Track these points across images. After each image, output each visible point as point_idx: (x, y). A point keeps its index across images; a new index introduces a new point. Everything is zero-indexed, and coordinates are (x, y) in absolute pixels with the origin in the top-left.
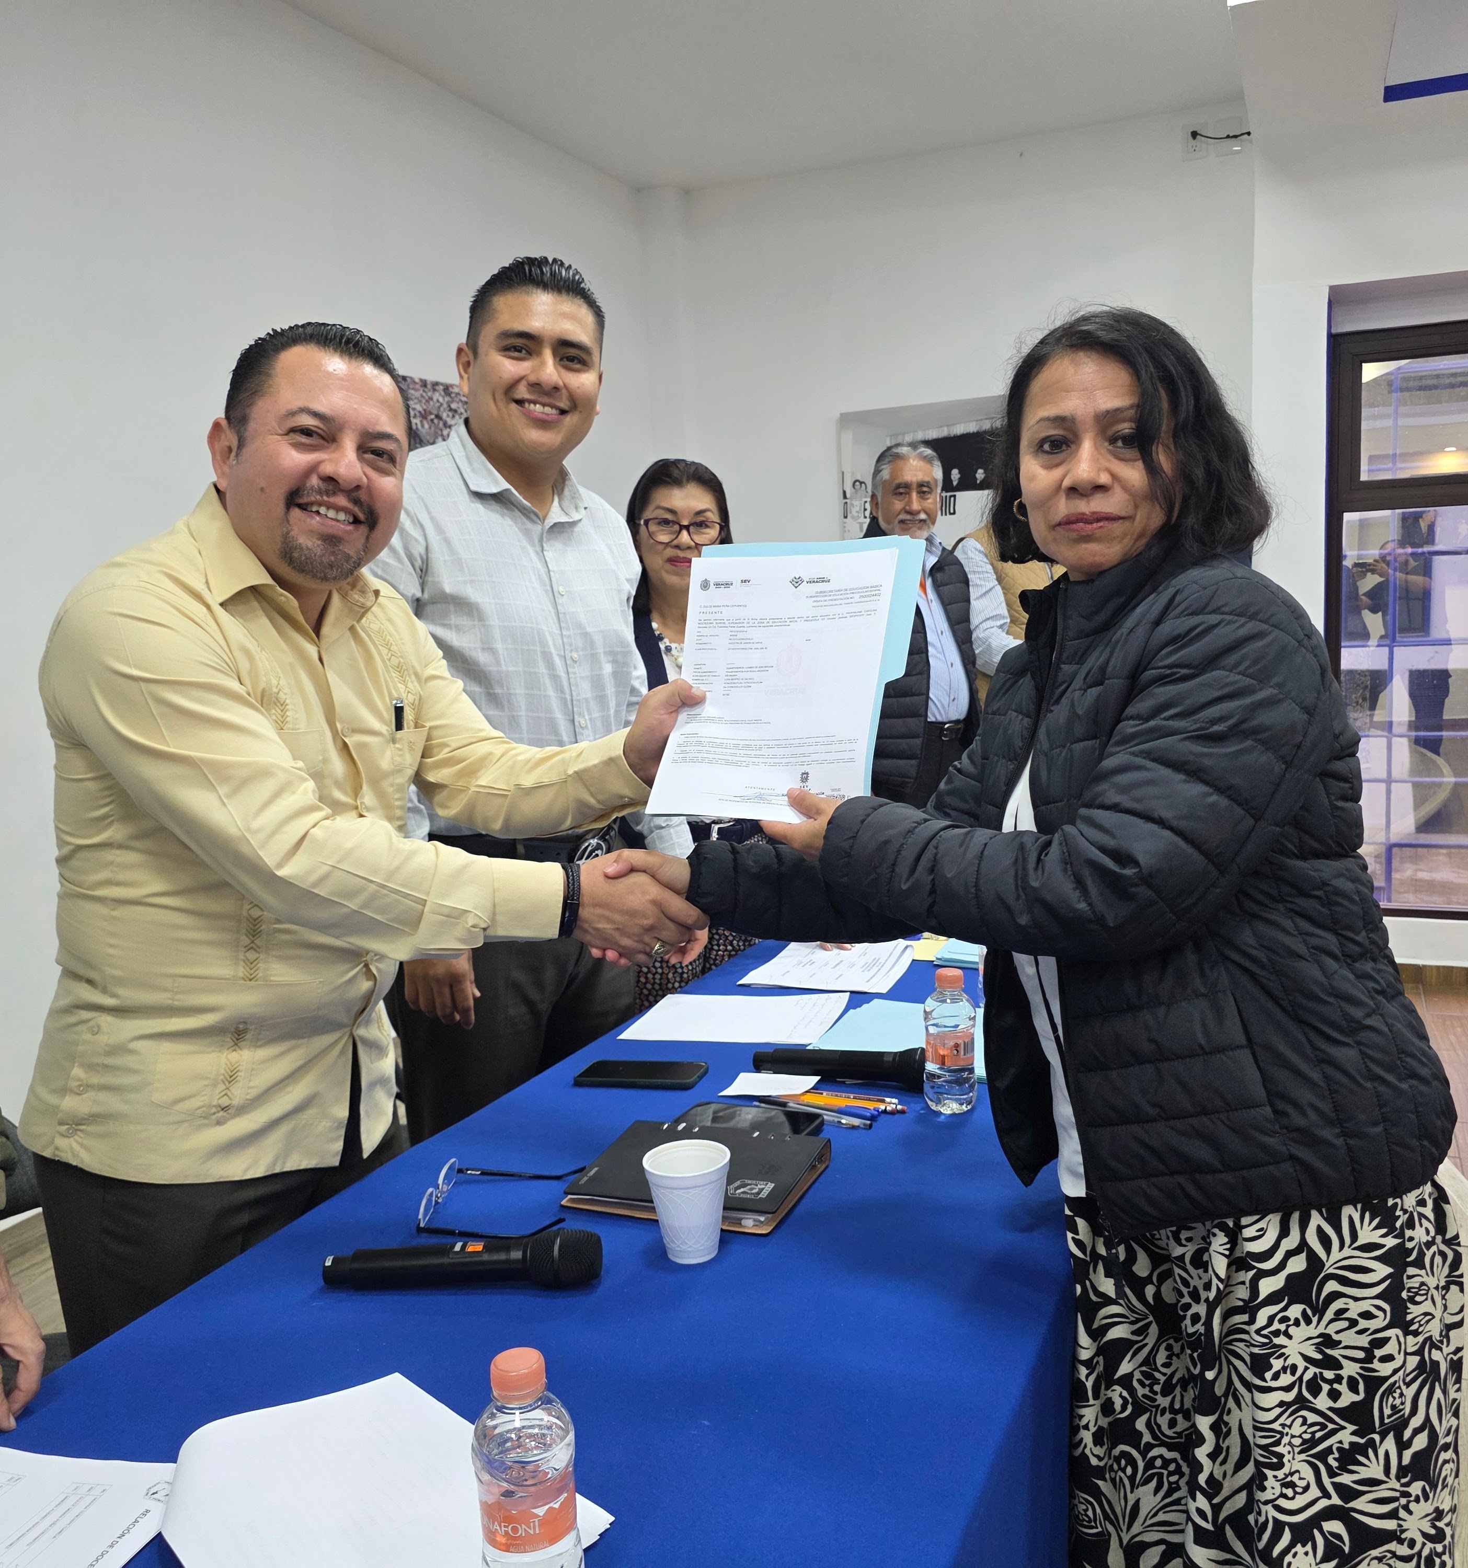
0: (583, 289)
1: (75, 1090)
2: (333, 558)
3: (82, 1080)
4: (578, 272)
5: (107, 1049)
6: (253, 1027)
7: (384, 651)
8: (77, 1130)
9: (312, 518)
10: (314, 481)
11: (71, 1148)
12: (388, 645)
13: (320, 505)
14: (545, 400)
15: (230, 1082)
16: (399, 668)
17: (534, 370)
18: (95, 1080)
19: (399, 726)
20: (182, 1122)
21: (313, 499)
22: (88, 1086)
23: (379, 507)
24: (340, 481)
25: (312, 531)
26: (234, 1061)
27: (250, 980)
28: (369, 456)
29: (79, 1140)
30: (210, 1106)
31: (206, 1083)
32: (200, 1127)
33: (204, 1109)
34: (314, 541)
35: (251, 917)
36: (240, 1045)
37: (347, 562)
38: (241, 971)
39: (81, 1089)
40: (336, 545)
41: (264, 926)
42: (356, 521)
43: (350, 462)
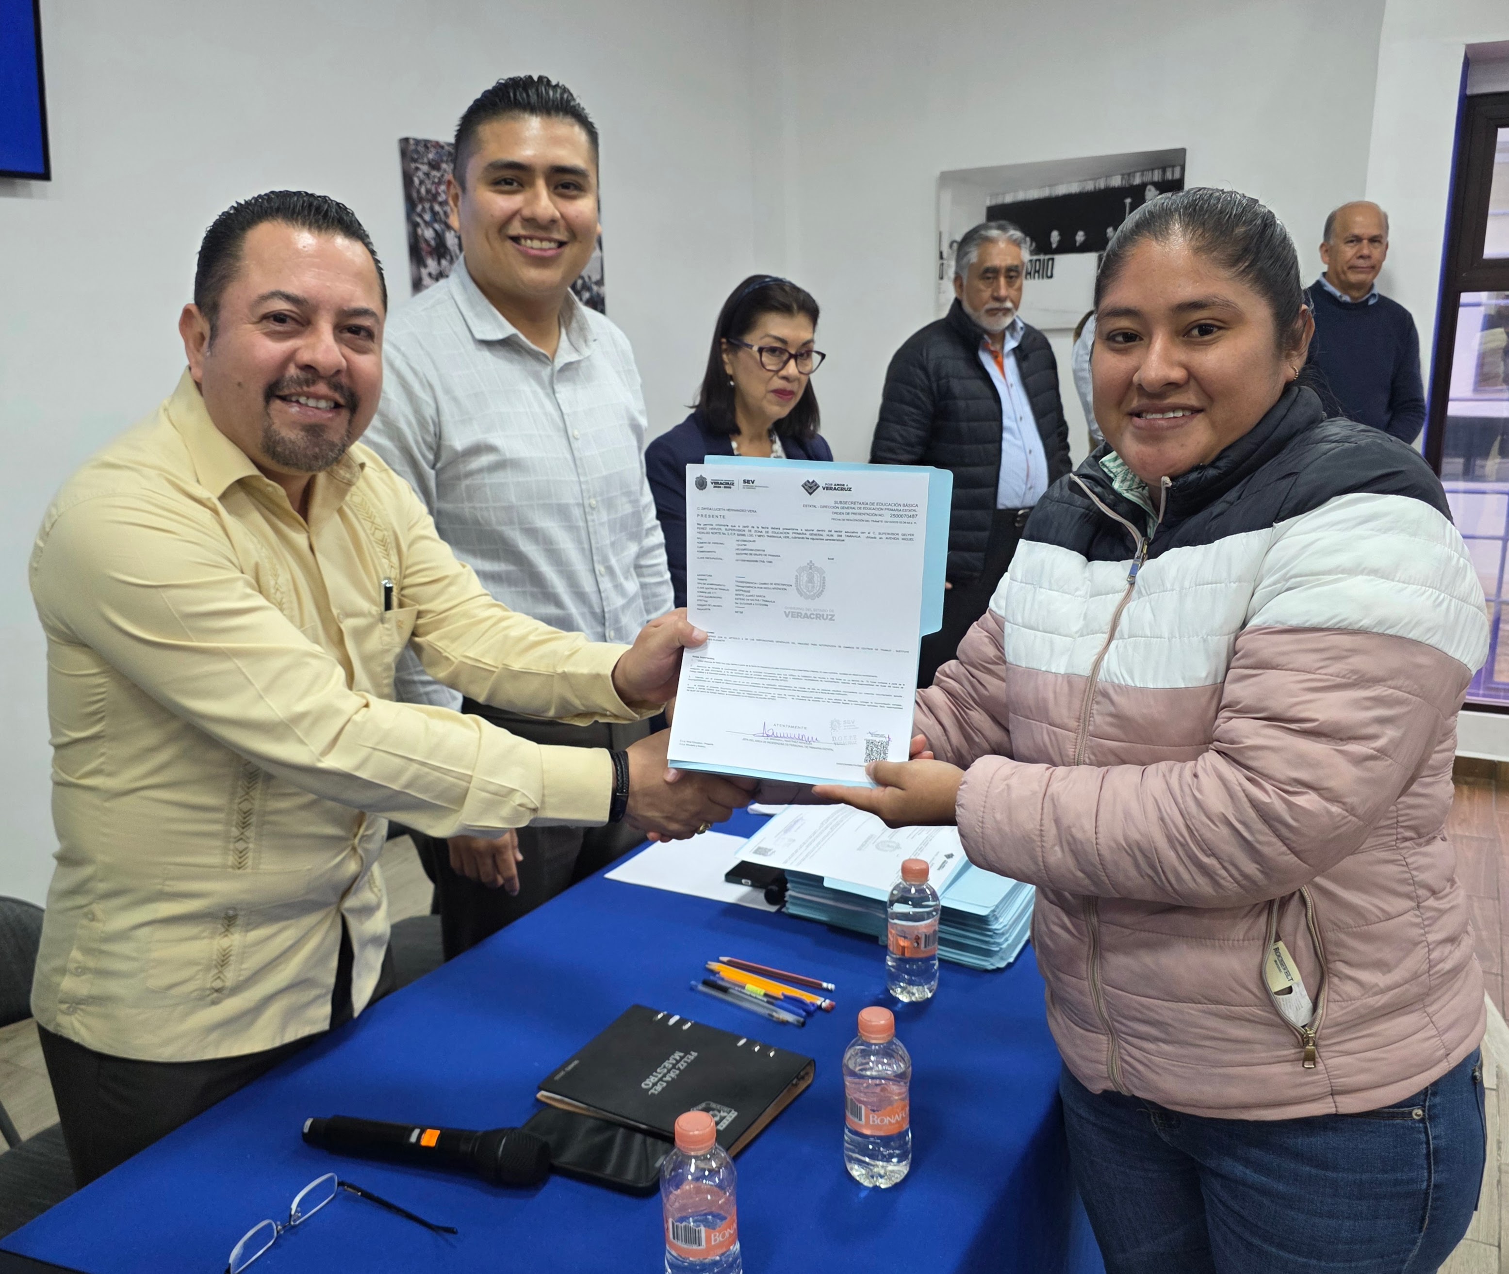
2: (317, 449)
3: (79, 963)
5: (102, 935)
6: (243, 912)
7: (368, 525)
8: (76, 1009)
10: (292, 370)
11: (74, 1027)
12: (371, 518)
13: (300, 395)
14: (542, 234)
16: (383, 542)
18: (92, 964)
19: (389, 606)
20: (178, 1004)
21: (293, 391)
22: (85, 969)
23: (361, 390)
24: (319, 368)
26: (226, 946)
27: (239, 868)
28: (347, 335)
29: (80, 1018)
30: (204, 989)
31: (200, 968)
32: (195, 1011)
33: (198, 992)
34: (295, 431)
35: (241, 810)
36: (232, 930)
37: (332, 451)
38: (231, 859)
39: (80, 970)
40: (319, 436)
41: (254, 819)
42: (338, 406)
43: (327, 347)
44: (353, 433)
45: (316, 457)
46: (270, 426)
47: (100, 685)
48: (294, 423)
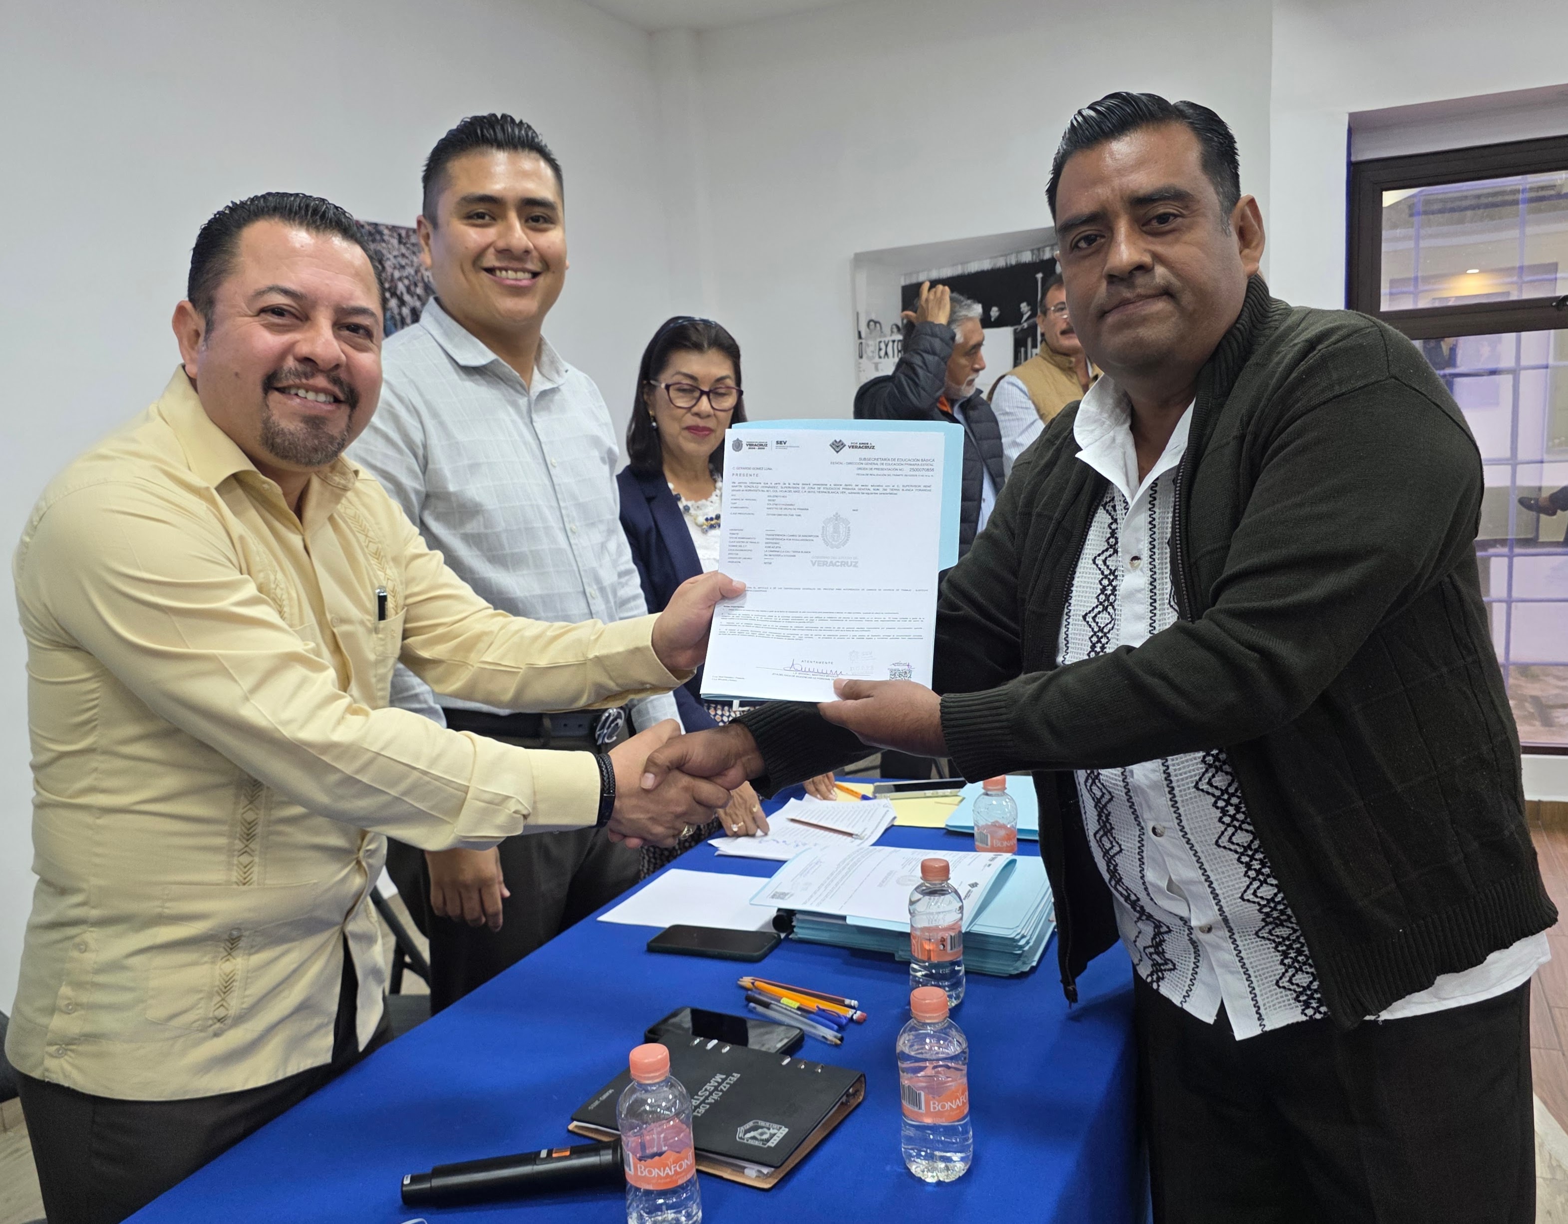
1: (64, 1008)
2: (316, 442)
3: (70, 999)
5: (95, 966)
6: (247, 933)
7: (362, 538)
8: (66, 1050)
9: (291, 400)
10: (290, 363)
11: (62, 1069)
12: (365, 531)
13: (299, 387)
14: (516, 265)
15: (224, 993)
16: (377, 555)
17: (501, 235)
18: (84, 998)
19: (382, 615)
20: (179, 1037)
21: (291, 382)
22: (77, 1004)
23: (360, 387)
24: (318, 361)
25: (291, 414)
26: (228, 971)
27: (244, 884)
28: (346, 333)
29: (70, 1060)
30: (206, 1018)
31: (201, 995)
32: (197, 1043)
33: (200, 1022)
34: (295, 423)
35: (245, 821)
36: (234, 954)
37: (331, 443)
38: (235, 876)
39: (71, 1007)
40: (320, 428)
41: (259, 830)
42: (337, 400)
43: (327, 340)
44: (352, 430)
45: (316, 450)
46: (269, 418)
47: (92, 691)
48: (295, 414)
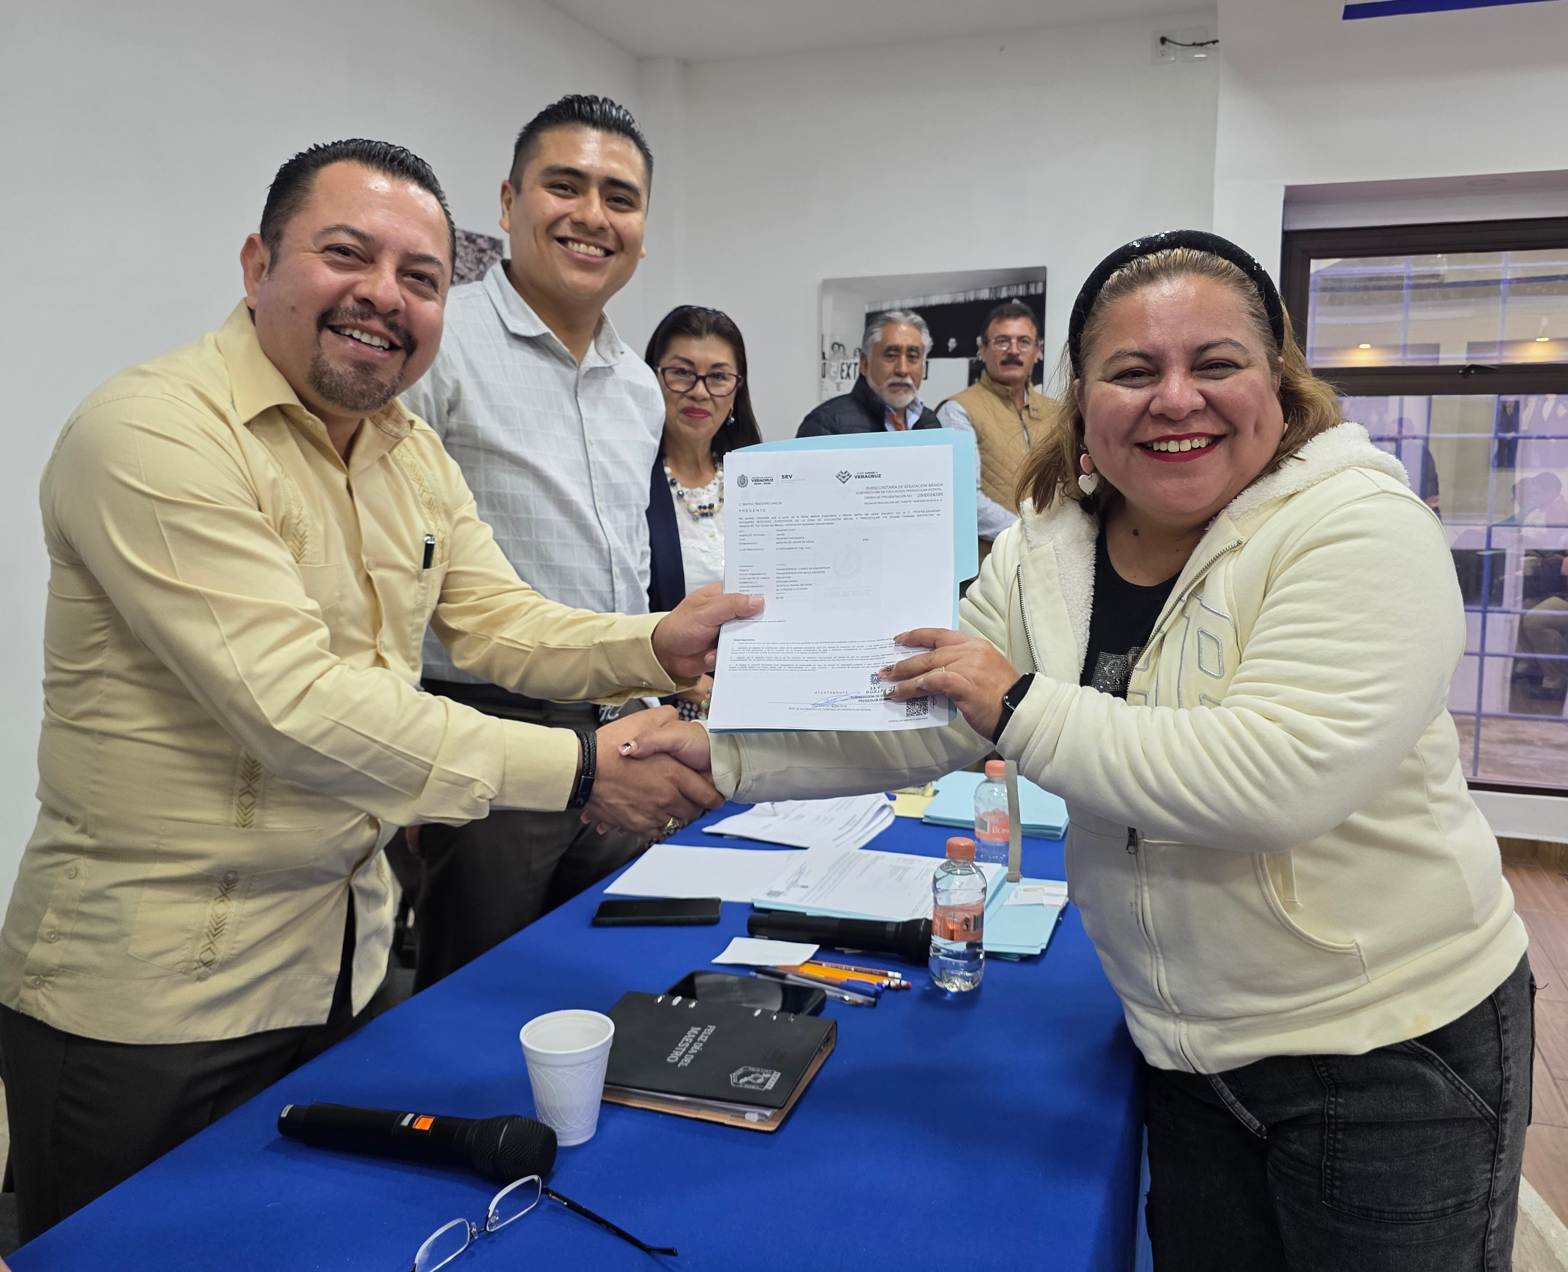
0: (633, 130)
1: (46, 937)
2: (365, 387)
3: (54, 928)
4: (627, 113)
5: (84, 894)
6: (244, 877)
7: (416, 486)
8: (44, 981)
9: (345, 342)
10: (349, 302)
11: (37, 1000)
12: (419, 480)
13: (354, 328)
14: (590, 239)
15: (214, 936)
16: (430, 504)
17: (580, 208)
18: (69, 927)
19: (427, 564)
20: (161, 977)
21: (347, 322)
22: (60, 933)
23: (419, 333)
24: (376, 303)
25: (344, 356)
26: (220, 913)
27: (244, 826)
28: (409, 279)
29: (47, 992)
30: (191, 961)
31: (190, 935)
32: (179, 983)
33: (184, 964)
34: (346, 367)
36: (230, 895)
38: (234, 816)
39: (53, 936)
40: (370, 374)
41: (264, 770)
42: (393, 347)
43: (388, 284)
44: (405, 379)
46: (319, 356)
48: (347, 357)
